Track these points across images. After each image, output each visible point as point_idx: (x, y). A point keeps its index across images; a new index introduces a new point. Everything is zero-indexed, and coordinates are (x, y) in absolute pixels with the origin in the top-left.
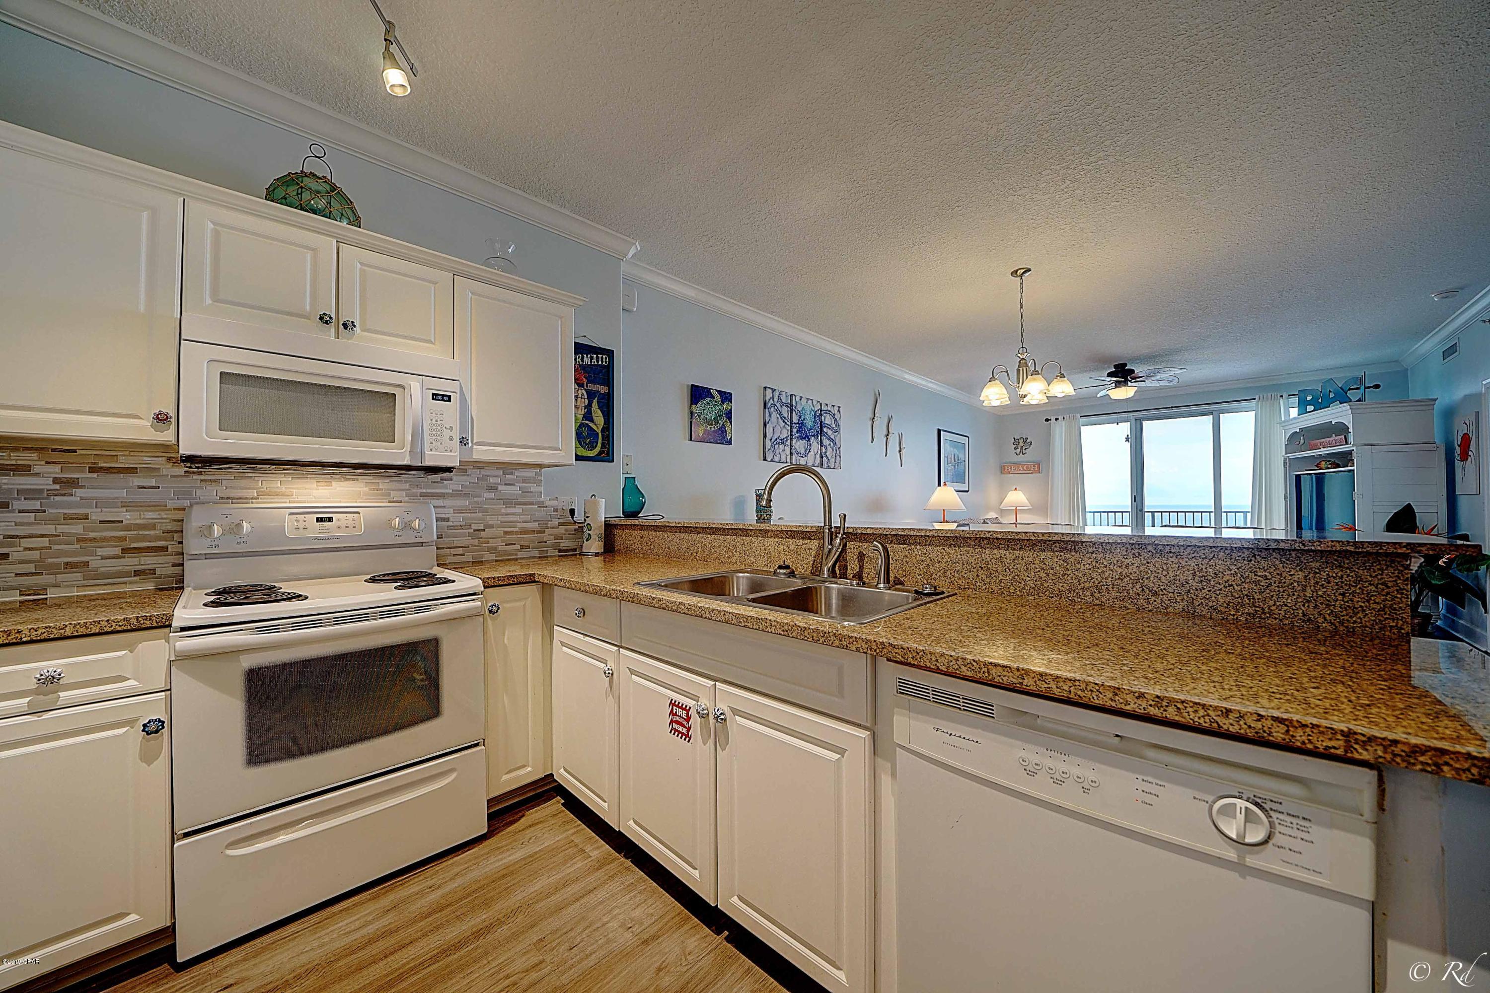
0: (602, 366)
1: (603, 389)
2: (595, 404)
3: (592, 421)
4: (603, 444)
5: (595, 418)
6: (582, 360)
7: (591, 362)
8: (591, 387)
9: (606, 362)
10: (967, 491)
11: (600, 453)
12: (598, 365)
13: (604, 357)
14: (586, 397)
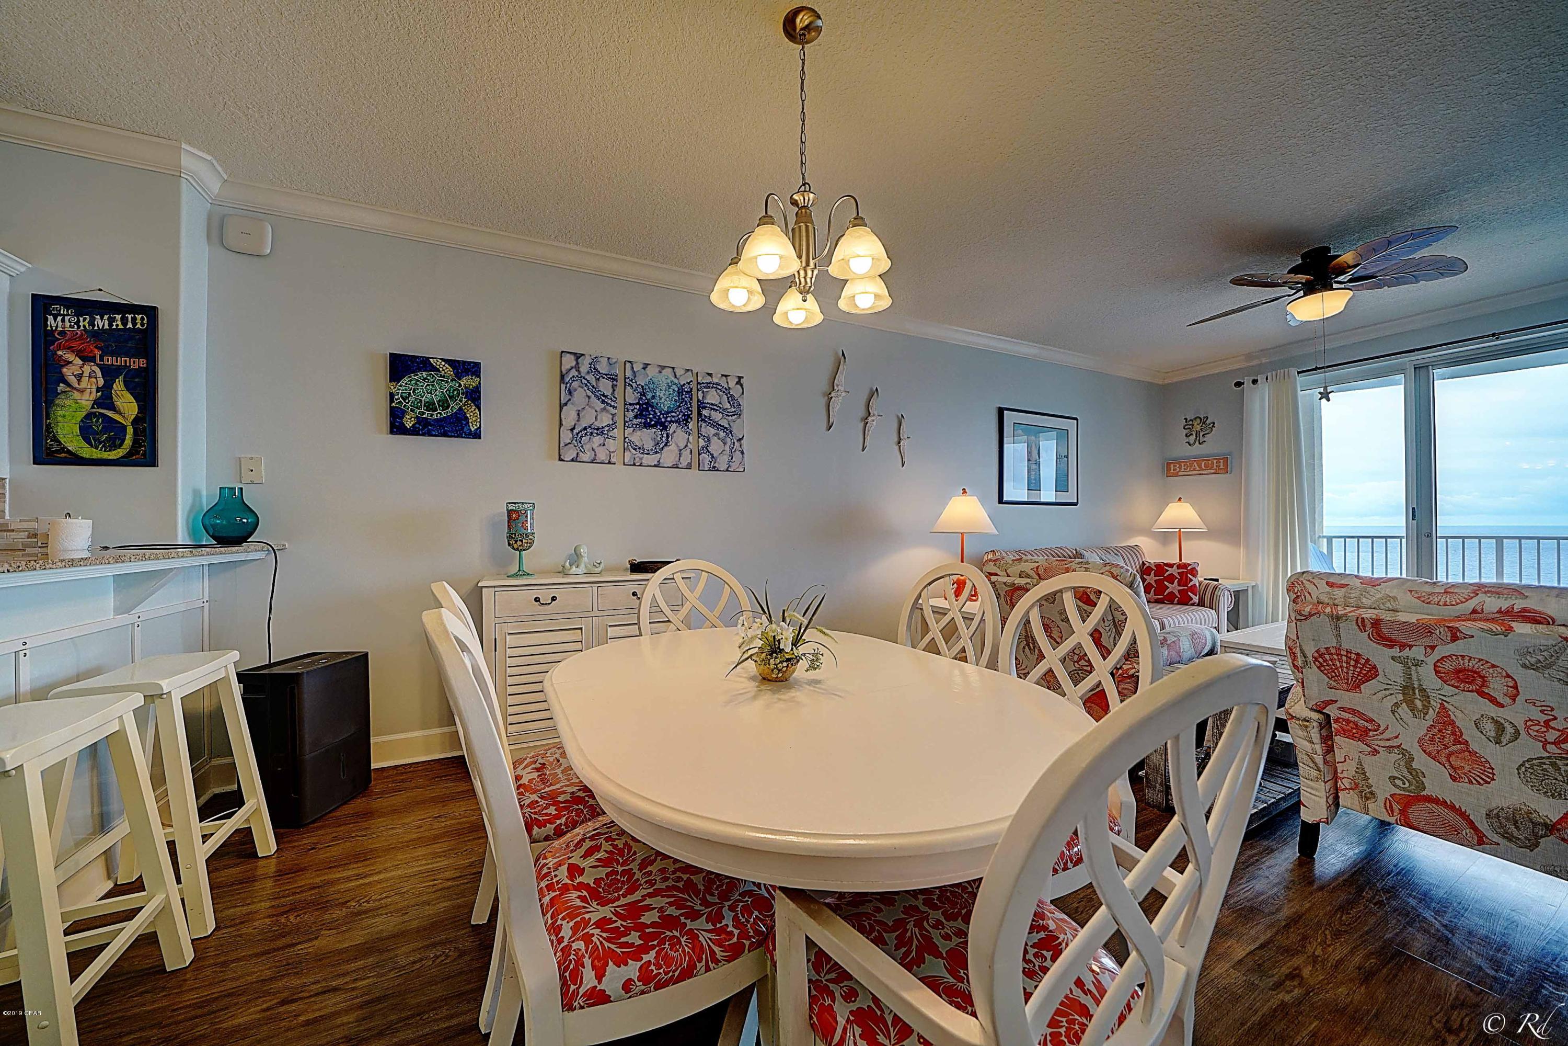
0: (134, 330)
1: (137, 363)
2: (118, 386)
3: (113, 408)
4: (136, 442)
5: (119, 404)
6: (92, 323)
7: (110, 325)
8: (109, 360)
9: (142, 325)
10: (1075, 504)
11: (130, 454)
12: (125, 330)
13: (139, 317)
14: (99, 374)
